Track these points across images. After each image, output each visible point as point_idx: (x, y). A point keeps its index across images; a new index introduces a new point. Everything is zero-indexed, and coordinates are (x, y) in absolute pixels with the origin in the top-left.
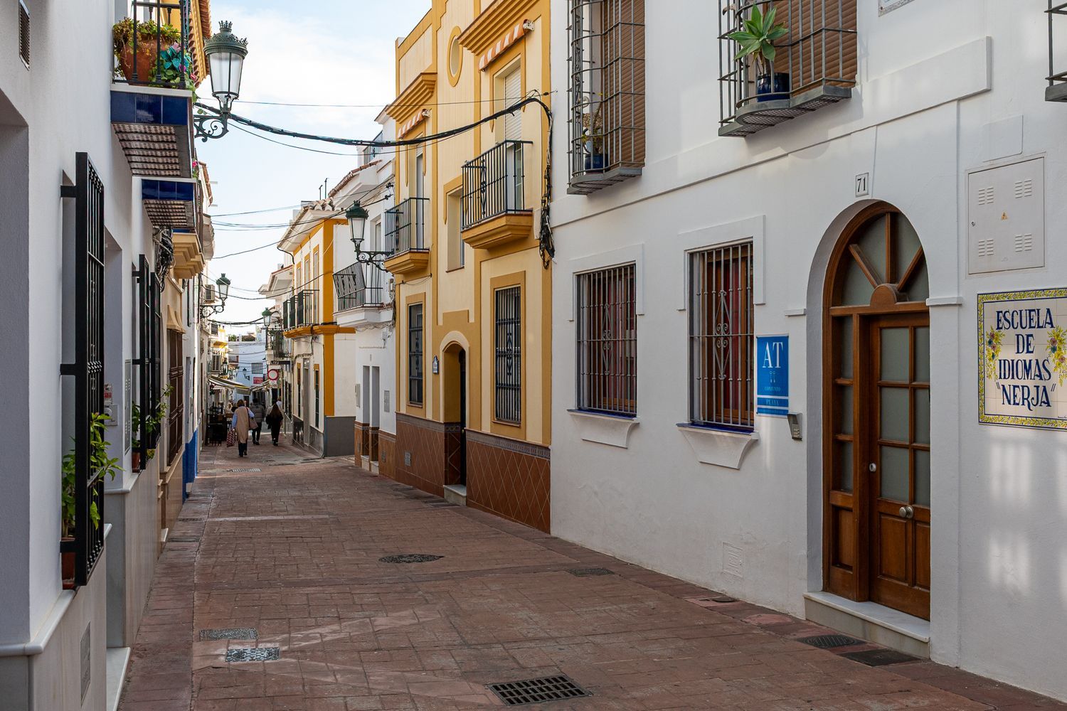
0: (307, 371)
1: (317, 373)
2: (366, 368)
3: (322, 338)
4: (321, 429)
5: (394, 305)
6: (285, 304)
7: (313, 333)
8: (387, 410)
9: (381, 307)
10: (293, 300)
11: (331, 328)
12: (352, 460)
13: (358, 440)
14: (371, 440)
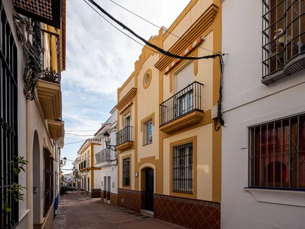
0: (85, 179)
1: (89, 179)
2: (105, 177)
3: (90, 171)
4: (90, 191)
5: (117, 159)
6: (80, 165)
7: (88, 170)
8: (113, 187)
9: (112, 161)
10: (82, 163)
11: (93, 168)
12: (100, 199)
13: (102, 194)
14: (107, 195)
